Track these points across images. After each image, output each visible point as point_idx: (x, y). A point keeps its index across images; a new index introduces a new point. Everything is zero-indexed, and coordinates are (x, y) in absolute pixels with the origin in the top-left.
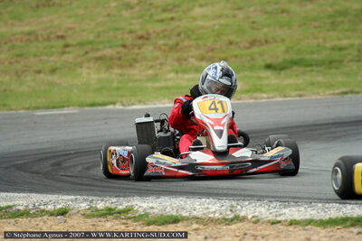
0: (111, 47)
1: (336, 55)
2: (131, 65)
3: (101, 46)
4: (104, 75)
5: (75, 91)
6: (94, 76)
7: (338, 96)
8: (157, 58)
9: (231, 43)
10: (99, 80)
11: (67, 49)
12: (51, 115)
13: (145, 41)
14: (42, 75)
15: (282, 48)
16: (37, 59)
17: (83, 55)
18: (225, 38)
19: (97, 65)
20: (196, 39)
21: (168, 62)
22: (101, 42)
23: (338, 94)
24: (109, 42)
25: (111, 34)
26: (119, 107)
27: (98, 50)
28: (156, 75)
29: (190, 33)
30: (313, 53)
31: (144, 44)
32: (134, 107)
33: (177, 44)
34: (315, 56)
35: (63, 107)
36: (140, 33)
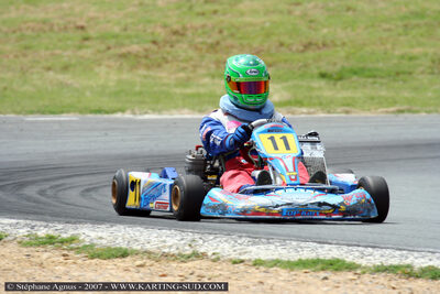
0: (138, 43)
1: (405, 65)
2: (159, 66)
3: (127, 42)
4: (126, 76)
5: (88, 93)
6: (114, 77)
7: (392, 115)
8: (191, 59)
9: (282, 45)
10: (119, 82)
11: (87, 43)
12: (45, 122)
13: (179, 38)
14: (51, 73)
15: (343, 54)
16: (48, 52)
17: (104, 51)
18: (274, 38)
19: (118, 64)
20: (241, 38)
21: (204, 64)
22: (128, 37)
23: (393, 112)
24: (137, 36)
25: (141, 27)
26: (128, 115)
27: (122, 45)
28: (188, 79)
29: (233, 30)
30: (378, 61)
31: (178, 41)
32: (147, 117)
33: (218, 43)
34: (381, 65)
35: (62, 112)
36: (176, 27)
